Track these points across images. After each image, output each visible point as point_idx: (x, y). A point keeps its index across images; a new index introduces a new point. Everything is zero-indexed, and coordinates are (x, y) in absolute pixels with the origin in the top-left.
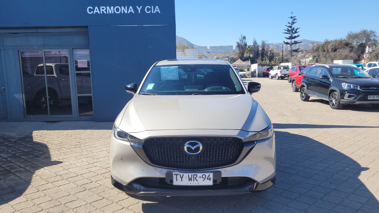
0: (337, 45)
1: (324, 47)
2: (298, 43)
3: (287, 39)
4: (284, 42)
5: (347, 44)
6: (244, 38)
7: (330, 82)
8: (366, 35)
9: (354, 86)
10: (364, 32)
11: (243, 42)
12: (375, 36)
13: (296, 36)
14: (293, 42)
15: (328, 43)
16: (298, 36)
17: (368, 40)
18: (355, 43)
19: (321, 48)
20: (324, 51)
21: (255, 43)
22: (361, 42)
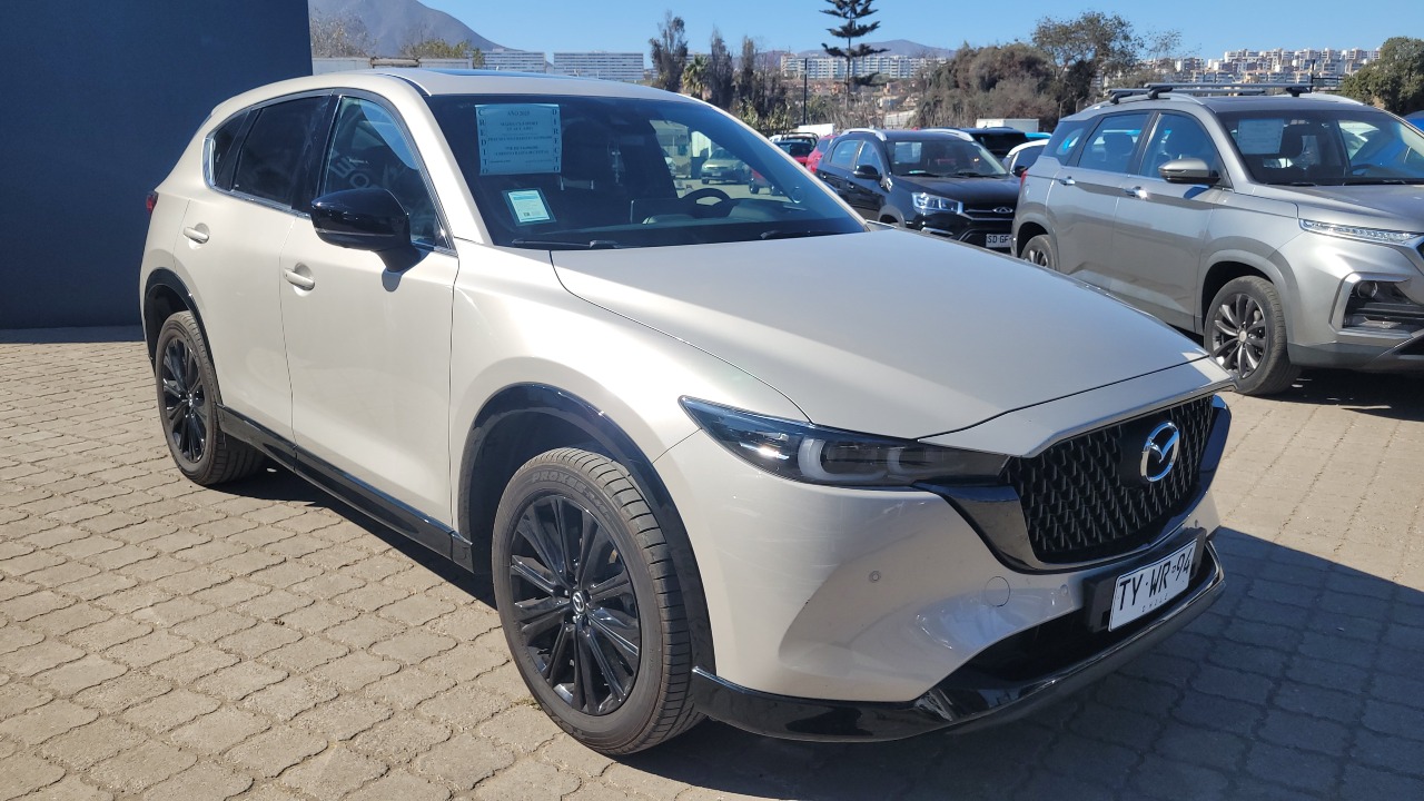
0: (997, 65)
1: (956, 71)
2: (872, 52)
3: (835, 37)
4: (824, 45)
5: (1031, 64)
6: (679, 24)
7: (885, 189)
8: (1100, 32)
9: (948, 205)
10: (1092, 22)
11: (672, 40)
12: (1126, 38)
13: (865, 26)
14: (857, 49)
15: (968, 57)
16: (874, 27)
17: (1105, 50)
18: (1060, 62)
19: (945, 73)
20: (957, 86)
21: (718, 45)
22: (1079, 57)
